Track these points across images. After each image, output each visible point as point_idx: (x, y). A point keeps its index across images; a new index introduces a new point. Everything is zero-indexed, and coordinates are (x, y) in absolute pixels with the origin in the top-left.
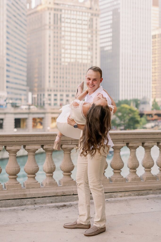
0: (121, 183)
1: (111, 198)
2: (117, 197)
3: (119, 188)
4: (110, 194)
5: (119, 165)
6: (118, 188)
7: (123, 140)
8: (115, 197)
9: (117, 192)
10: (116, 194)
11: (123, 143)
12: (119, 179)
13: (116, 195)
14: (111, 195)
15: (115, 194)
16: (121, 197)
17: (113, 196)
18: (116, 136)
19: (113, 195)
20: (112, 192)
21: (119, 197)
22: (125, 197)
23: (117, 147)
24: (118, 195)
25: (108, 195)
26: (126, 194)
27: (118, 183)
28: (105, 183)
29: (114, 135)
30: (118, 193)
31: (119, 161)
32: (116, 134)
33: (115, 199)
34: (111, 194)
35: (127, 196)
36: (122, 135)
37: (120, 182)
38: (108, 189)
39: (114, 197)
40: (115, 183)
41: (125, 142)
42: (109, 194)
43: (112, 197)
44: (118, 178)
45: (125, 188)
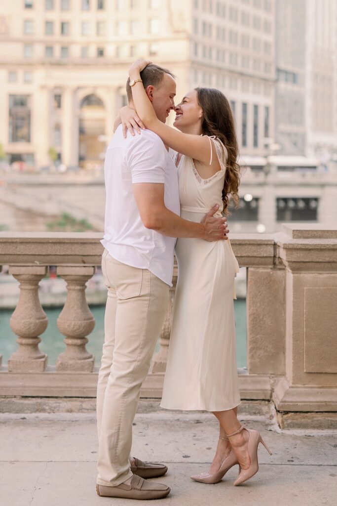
0: (74, 374)
1: (40, 412)
2: (58, 410)
3: (65, 387)
4: (37, 403)
5: (72, 327)
6: (61, 387)
7: (80, 257)
8: (51, 410)
9: (57, 397)
10: (56, 403)
11: (85, 267)
12: (71, 362)
13: (55, 405)
14: (40, 404)
15: (51, 402)
16: (70, 411)
17: (47, 408)
18: (58, 246)
19: (45, 404)
20: (42, 397)
21: (63, 412)
22: (82, 412)
23: (68, 277)
24: (61, 405)
25: (32, 405)
26: (85, 405)
27: (69, 374)
28: (31, 371)
29: (52, 243)
30: (60, 401)
31: (74, 316)
32: (58, 241)
33: (51, 416)
34: (39, 400)
35: (88, 410)
36: (76, 246)
37: (75, 370)
38: (33, 387)
39: (49, 411)
40: (61, 372)
41: (88, 263)
42: (34, 401)
43: (44, 410)
44: (71, 359)
45: (84, 388)
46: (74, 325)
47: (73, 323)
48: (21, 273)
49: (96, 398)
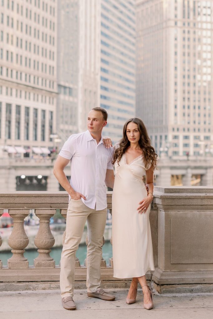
0: (45, 269)
1: (28, 290)
2: (38, 289)
3: (41, 276)
4: (26, 285)
5: (44, 243)
6: (39, 276)
7: (49, 204)
8: (33, 288)
9: (37, 282)
10: (36, 284)
11: (51, 210)
12: (43, 262)
13: (36, 286)
14: (28, 285)
15: (34, 284)
16: (44, 289)
17: (31, 287)
18: (37, 198)
19: (30, 285)
20: (29, 282)
21: (40, 289)
22: (51, 289)
23: (42, 215)
24: (39, 285)
25: (23, 286)
26: (52, 286)
27: (43, 269)
28: (21, 268)
29: (35, 197)
30: (39, 283)
31: (45, 237)
32: (38, 195)
33: (34, 292)
34: (27, 283)
35: (54, 288)
36: (47, 198)
37: (46, 266)
38: (24, 276)
39: (32, 289)
40: (38, 268)
41: (53, 208)
42: (24, 284)
43: (30, 289)
44: (43, 261)
45: (52, 276)
46: (45, 242)
47: (45, 241)
48: (16, 214)
49: (59, 281)
